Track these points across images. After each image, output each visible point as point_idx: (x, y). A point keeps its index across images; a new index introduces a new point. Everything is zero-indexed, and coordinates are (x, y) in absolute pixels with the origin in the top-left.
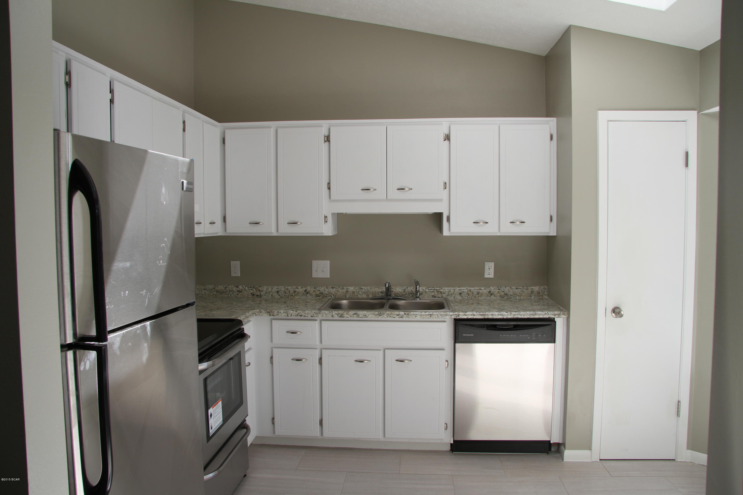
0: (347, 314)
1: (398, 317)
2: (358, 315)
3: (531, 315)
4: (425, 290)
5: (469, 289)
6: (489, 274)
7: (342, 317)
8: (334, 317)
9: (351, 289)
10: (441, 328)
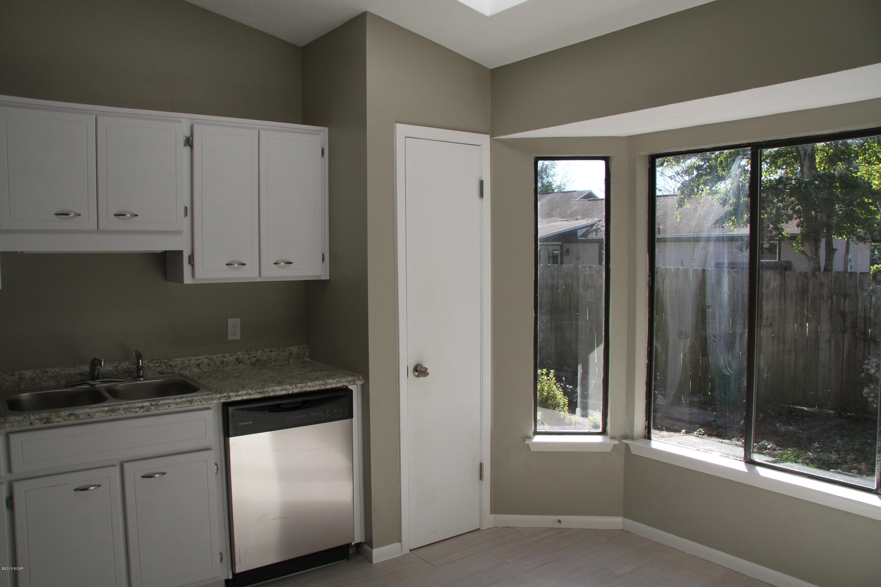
0: (57, 417)
1: (142, 410)
2: (77, 416)
3: (322, 385)
4: (147, 365)
5: (209, 357)
6: (234, 334)
7: (49, 423)
8: (34, 425)
9: (28, 374)
10: (205, 419)
